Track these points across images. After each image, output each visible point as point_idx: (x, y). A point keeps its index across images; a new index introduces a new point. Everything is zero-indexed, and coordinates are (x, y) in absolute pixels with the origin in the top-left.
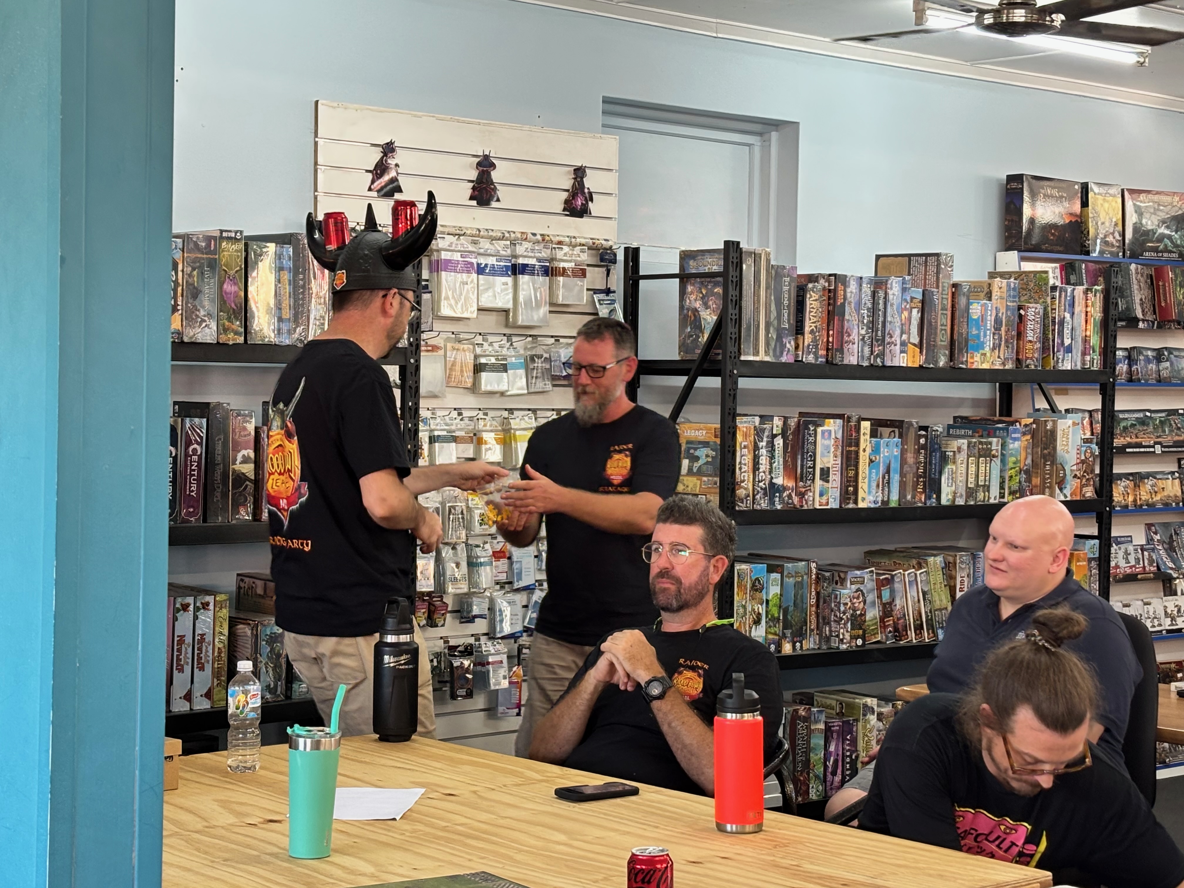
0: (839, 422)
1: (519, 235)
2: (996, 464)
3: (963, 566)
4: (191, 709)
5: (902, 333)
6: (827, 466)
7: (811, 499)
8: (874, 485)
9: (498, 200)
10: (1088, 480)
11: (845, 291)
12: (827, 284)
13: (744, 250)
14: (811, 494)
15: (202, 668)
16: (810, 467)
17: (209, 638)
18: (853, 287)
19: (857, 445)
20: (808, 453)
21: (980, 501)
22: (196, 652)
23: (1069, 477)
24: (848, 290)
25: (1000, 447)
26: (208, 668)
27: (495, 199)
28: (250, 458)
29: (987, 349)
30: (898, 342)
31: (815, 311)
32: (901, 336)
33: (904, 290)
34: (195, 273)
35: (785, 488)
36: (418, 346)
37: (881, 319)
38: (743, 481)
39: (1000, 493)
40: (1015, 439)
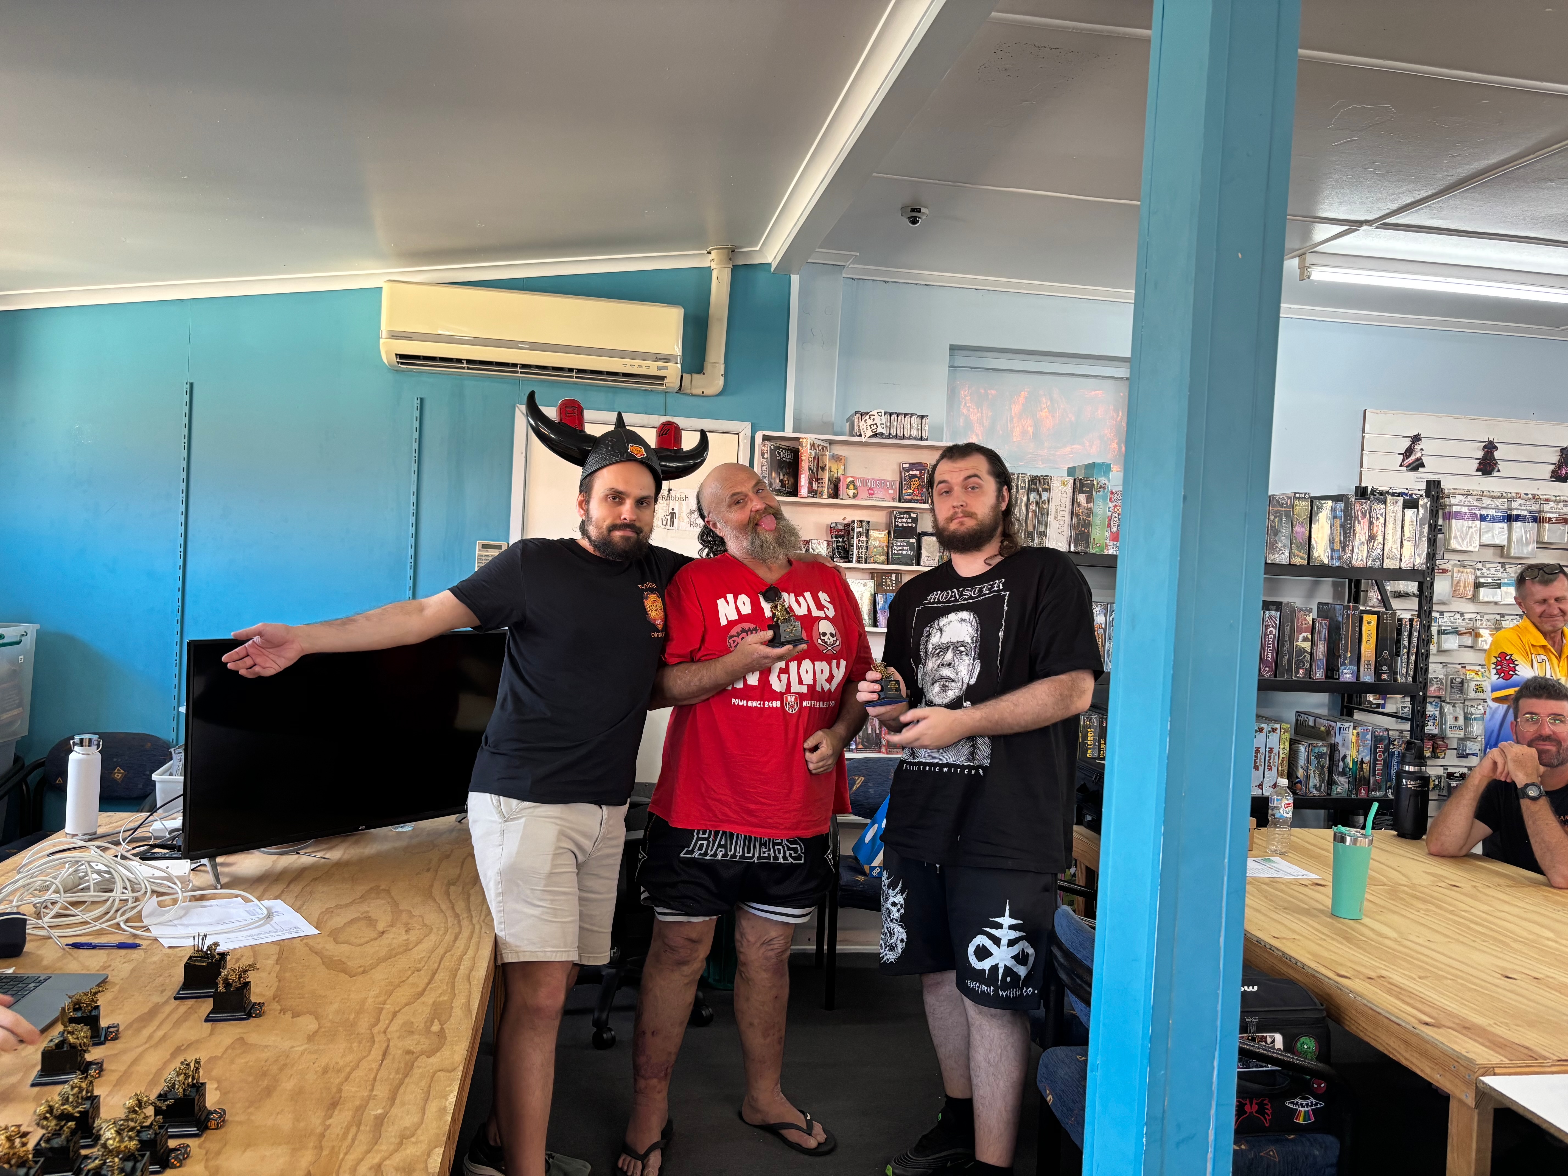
1: (1515, 495)
4: (1262, 794)
9: (1499, 471)
15: (1270, 769)
17: (1276, 751)
22: (1267, 758)
26: (1275, 769)
27: (1496, 470)
28: (1308, 638)
34: (1276, 520)
36: (1433, 570)
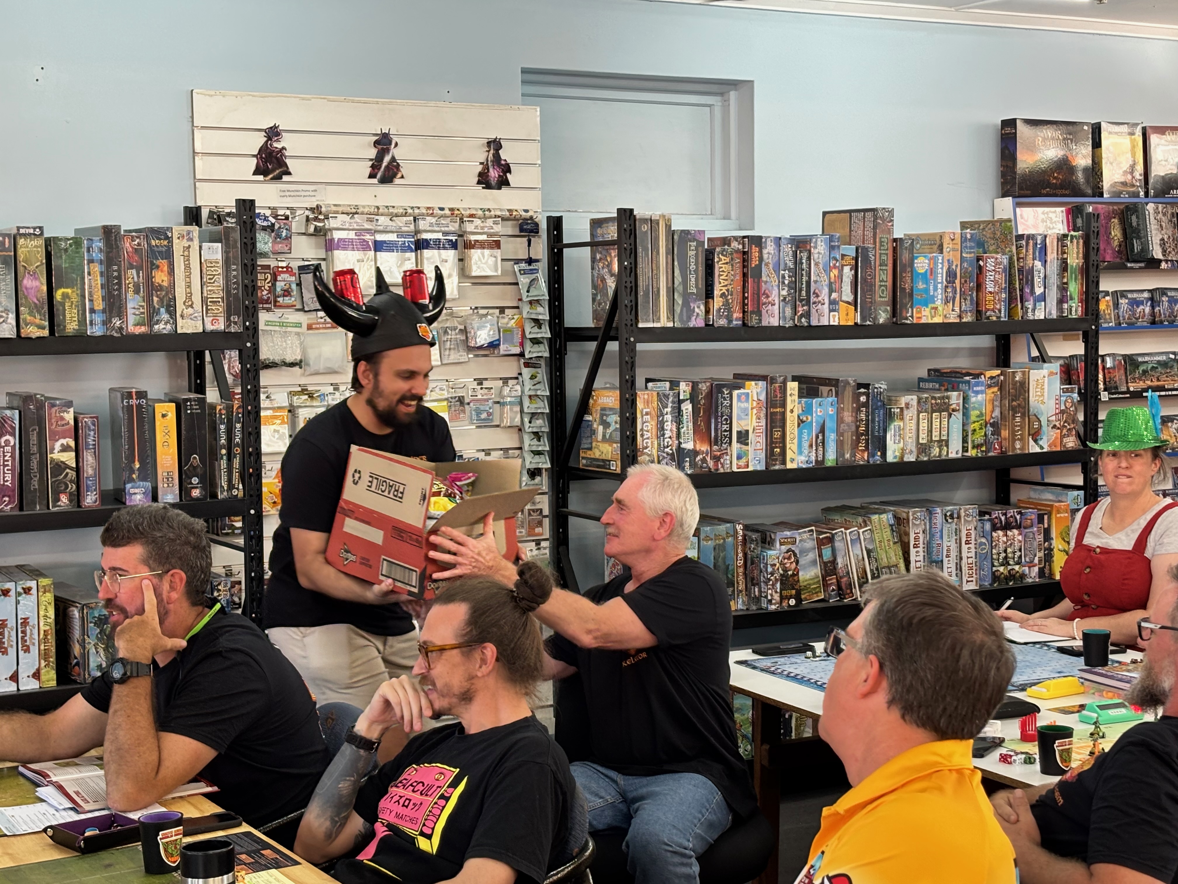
0: (762, 384)
1: (424, 211)
2: (957, 419)
3: (918, 523)
4: (18, 690)
5: (831, 291)
6: (746, 428)
7: (728, 462)
8: (806, 445)
9: (402, 177)
10: (1069, 429)
11: (761, 252)
12: (741, 247)
13: (637, 217)
14: (728, 458)
15: (27, 650)
16: (725, 431)
17: (33, 621)
18: (770, 249)
19: (784, 405)
20: (722, 416)
21: (935, 456)
22: (20, 635)
23: (1045, 428)
24: (765, 251)
25: (961, 401)
26: (34, 650)
27: (399, 175)
28: (70, 447)
29: (939, 303)
30: (827, 301)
31: (725, 274)
32: (830, 296)
33: (832, 248)
35: (695, 453)
37: (805, 279)
38: (646, 448)
39: (963, 447)
40: (977, 393)
